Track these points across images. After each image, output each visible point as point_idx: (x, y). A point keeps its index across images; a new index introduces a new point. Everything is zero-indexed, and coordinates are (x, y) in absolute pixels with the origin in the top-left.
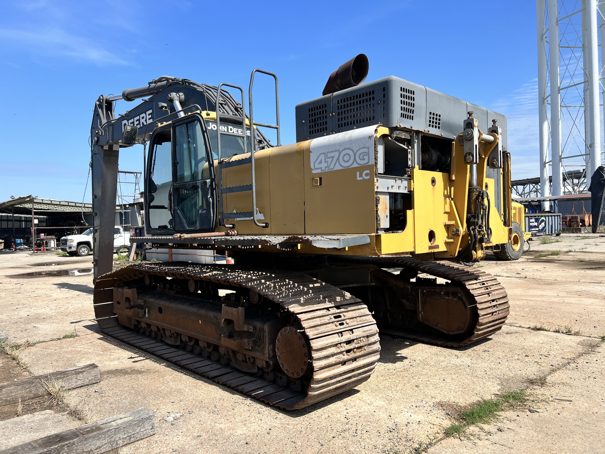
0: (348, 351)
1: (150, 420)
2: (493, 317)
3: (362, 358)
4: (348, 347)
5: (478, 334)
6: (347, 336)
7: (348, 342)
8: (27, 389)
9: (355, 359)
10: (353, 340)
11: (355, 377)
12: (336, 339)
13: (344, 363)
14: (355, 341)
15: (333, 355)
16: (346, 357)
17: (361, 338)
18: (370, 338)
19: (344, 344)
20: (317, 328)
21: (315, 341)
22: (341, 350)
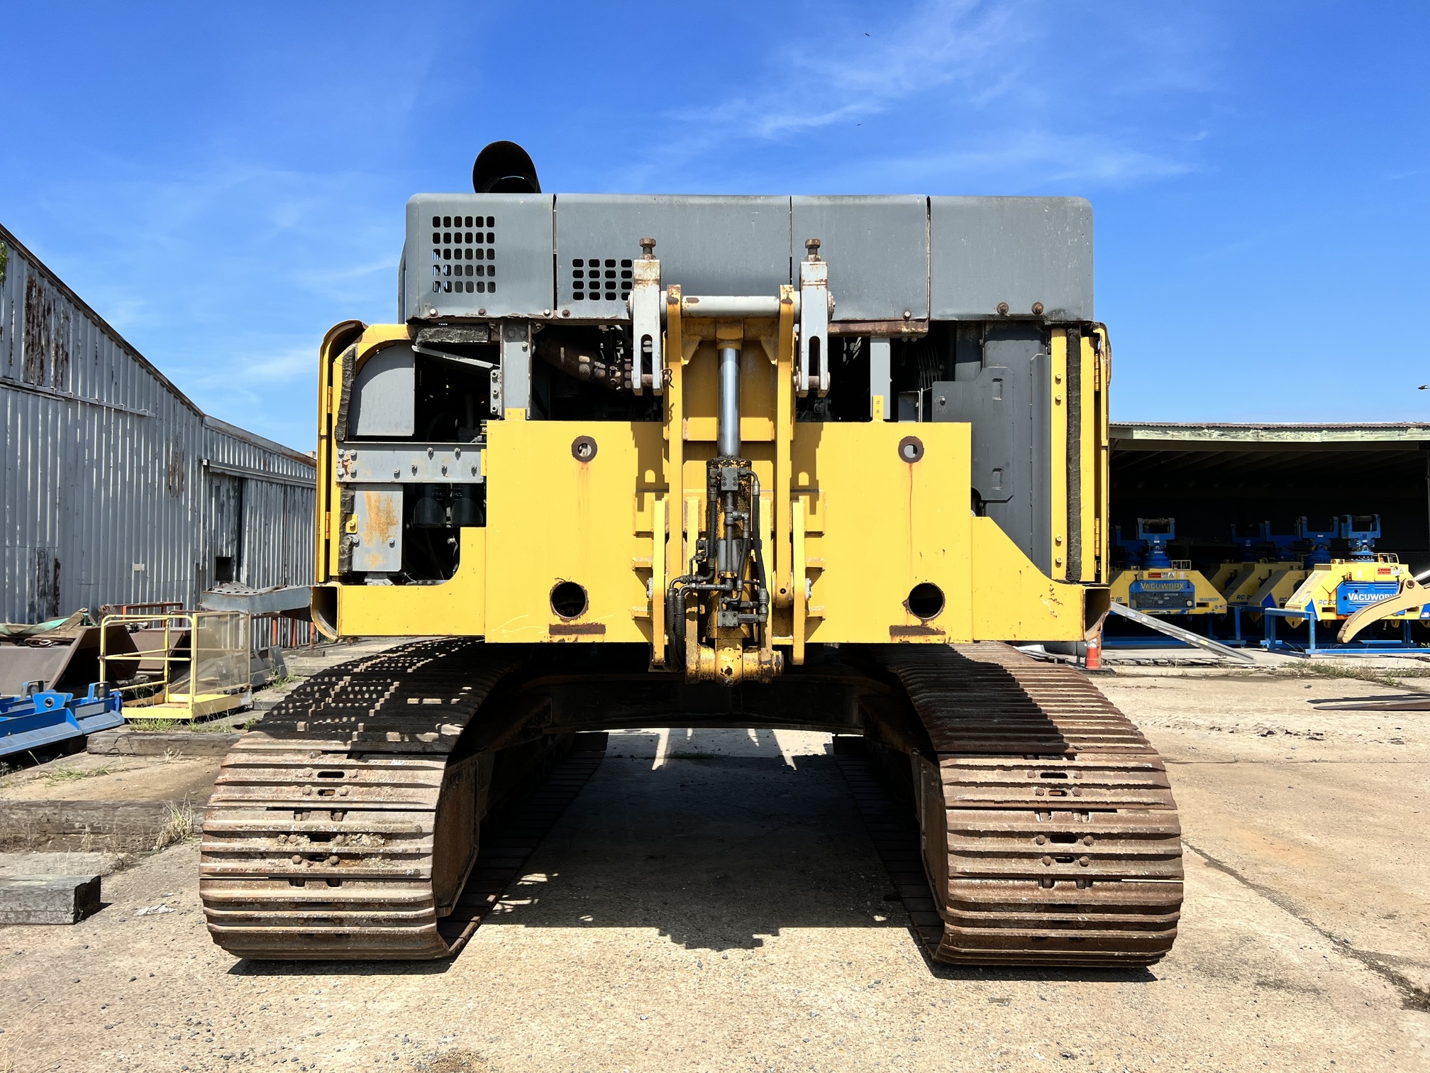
0: (314, 857)
1: (65, 897)
2: (1051, 894)
3: (362, 884)
4: (317, 847)
5: (959, 934)
6: (322, 822)
7: (315, 836)
8: (152, 815)
9: (334, 881)
10: (334, 834)
11: (357, 925)
12: (286, 821)
13: (296, 880)
14: (339, 838)
15: (263, 855)
16: (304, 868)
17: (356, 833)
18: (398, 841)
19: (298, 838)
20: (251, 788)
21: (220, 813)
22: (285, 847)
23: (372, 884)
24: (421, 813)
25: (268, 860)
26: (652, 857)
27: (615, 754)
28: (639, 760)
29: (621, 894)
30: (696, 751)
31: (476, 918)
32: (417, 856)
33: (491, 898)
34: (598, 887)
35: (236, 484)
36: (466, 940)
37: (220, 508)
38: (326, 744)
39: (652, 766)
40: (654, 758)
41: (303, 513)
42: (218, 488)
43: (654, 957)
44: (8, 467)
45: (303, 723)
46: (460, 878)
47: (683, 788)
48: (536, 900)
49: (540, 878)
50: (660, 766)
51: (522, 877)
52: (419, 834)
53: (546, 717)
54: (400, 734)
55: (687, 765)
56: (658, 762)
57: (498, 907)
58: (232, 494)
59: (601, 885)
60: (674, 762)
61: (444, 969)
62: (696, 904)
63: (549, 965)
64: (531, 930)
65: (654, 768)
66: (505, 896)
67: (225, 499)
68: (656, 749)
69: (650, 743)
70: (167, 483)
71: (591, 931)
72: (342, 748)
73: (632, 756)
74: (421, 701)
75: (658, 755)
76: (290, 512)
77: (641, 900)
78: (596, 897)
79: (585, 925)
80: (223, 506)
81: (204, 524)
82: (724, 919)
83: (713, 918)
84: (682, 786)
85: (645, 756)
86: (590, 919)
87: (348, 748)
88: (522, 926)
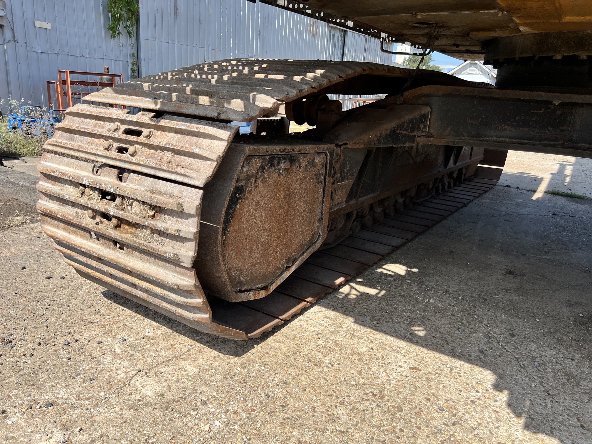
0: (103, 215)
4: (105, 206)
6: (111, 181)
10: (115, 196)
17: (129, 198)
18: (166, 216)
19: (91, 192)
20: (76, 136)
21: (49, 155)
22: (80, 200)
23: (146, 257)
24: (190, 189)
25: (76, 209)
26: (511, 273)
27: (506, 184)
28: (522, 191)
29: (466, 307)
30: (570, 192)
31: (309, 299)
32: (178, 238)
33: (341, 280)
34: (447, 292)
35: (343, 34)
36: (286, 322)
37: (334, 45)
38: (142, 101)
39: (532, 197)
40: (535, 191)
41: (374, 51)
42: (334, 35)
43: (474, 424)
44: (237, 14)
45: (147, 84)
46: (291, 261)
47: (554, 216)
48: (383, 292)
49: (400, 269)
50: (539, 198)
51: (386, 263)
52: (180, 214)
53: (422, 126)
54: (210, 98)
55: (561, 201)
56: (538, 195)
57: (345, 290)
58: (340, 38)
59: (451, 290)
60: (549, 196)
61: (237, 354)
62: (550, 346)
63: (344, 388)
64: (356, 327)
65: (534, 198)
66: (359, 280)
67: (337, 41)
68: (538, 186)
69: (534, 182)
70: (310, 30)
71: (414, 349)
72: (152, 106)
73: (518, 188)
74: (266, 77)
75: (539, 190)
76: (367, 51)
77: (485, 322)
78: (440, 304)
79: (413, 339)
80: (335, 44)
81: (326, 53)
82: (584, 383)
83: (569, 376)
84: (554, 214)
85: (527, 189)
86: (421, 333)
87: (158, 107)
88: (352, 320)
